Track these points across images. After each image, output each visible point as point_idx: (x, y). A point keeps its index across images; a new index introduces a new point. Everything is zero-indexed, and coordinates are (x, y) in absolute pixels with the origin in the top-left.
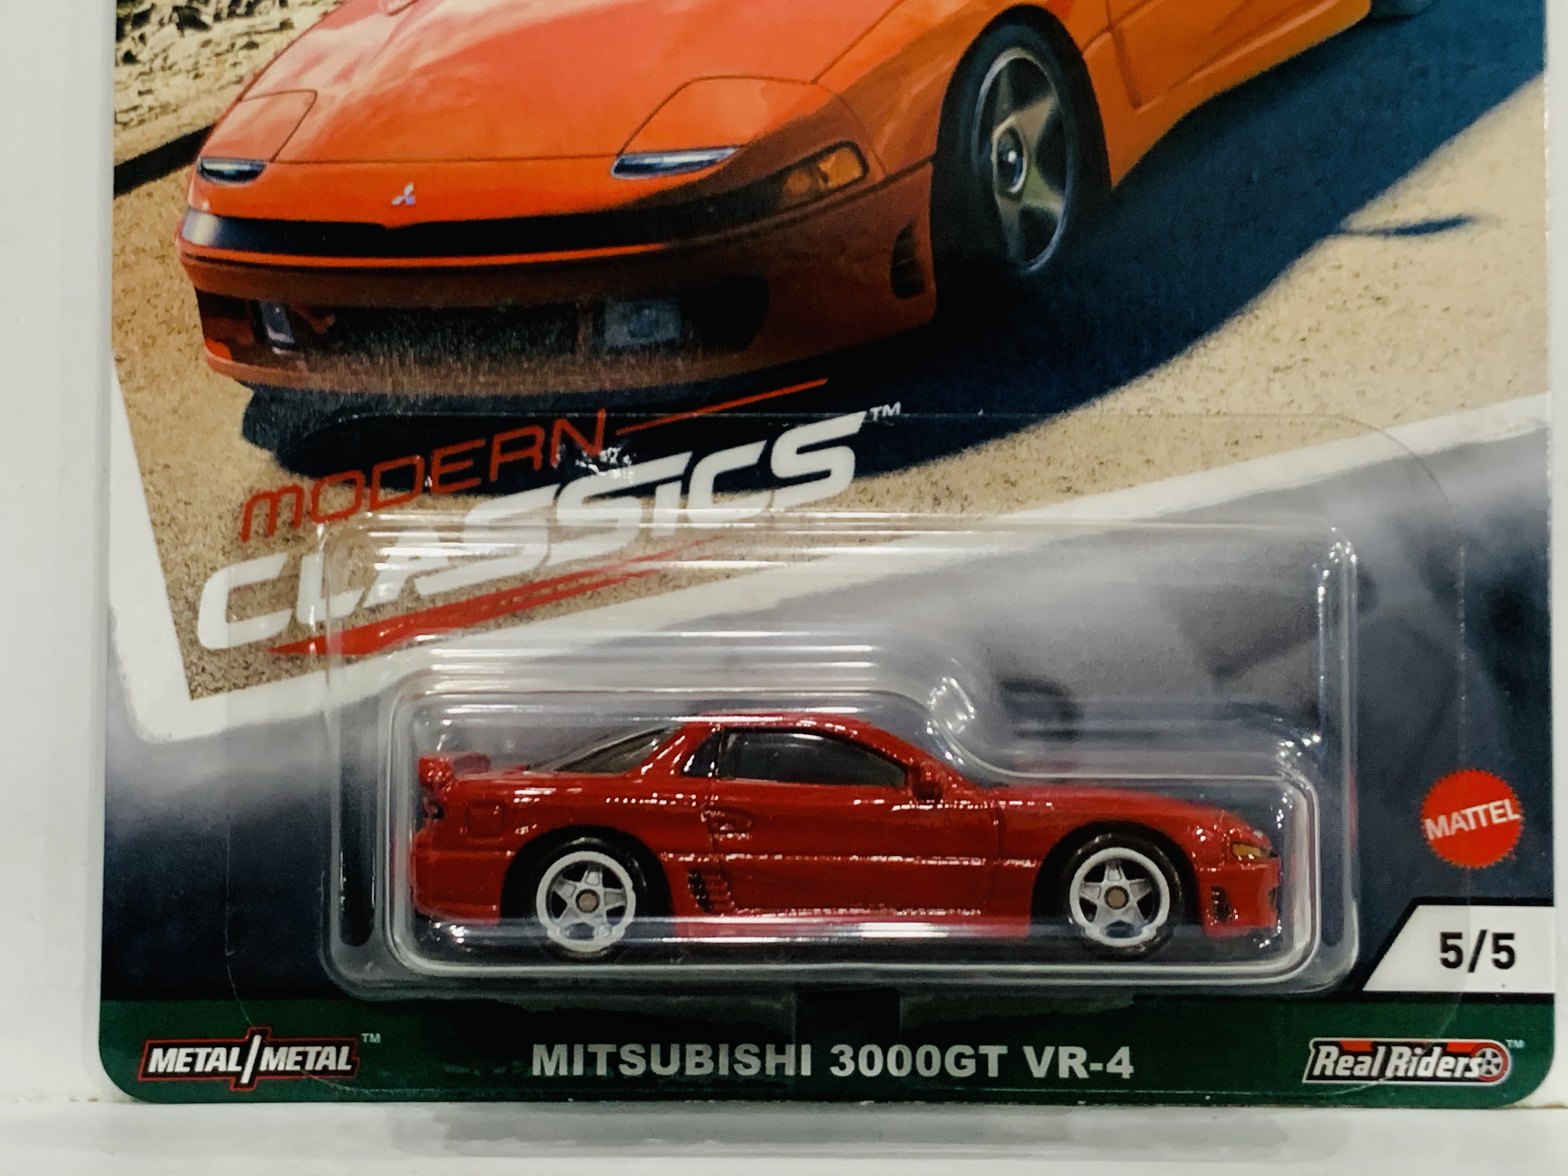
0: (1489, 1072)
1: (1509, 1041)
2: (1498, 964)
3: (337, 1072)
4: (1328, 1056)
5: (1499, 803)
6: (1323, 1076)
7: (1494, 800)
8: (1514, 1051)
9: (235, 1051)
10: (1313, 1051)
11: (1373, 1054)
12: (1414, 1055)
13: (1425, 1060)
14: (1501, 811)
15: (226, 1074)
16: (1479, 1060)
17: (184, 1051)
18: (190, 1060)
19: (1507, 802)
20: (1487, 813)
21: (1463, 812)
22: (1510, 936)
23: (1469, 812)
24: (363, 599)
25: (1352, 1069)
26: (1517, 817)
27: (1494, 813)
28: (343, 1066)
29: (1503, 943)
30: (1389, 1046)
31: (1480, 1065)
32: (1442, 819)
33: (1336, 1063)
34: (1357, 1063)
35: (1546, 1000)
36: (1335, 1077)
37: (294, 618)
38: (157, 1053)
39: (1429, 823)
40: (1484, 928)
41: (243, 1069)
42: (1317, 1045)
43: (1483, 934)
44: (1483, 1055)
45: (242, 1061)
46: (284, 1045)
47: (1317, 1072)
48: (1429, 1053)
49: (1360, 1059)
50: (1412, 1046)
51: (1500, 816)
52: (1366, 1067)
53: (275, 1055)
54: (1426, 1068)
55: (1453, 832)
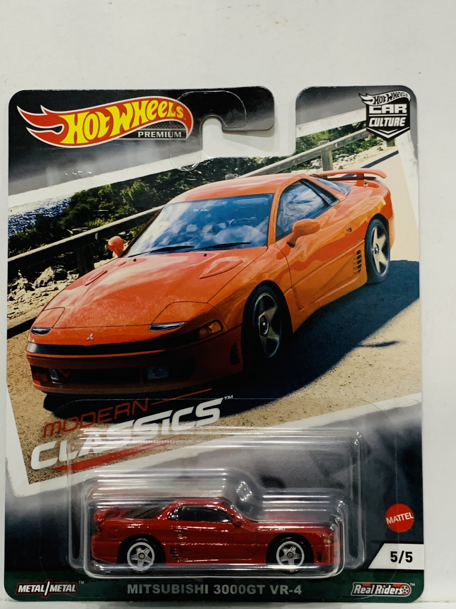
0: (405, 593)
1: (411, 584)
2: (407, 561)
3: (71, 592)
4: (358, 587)
5: (407, 513)
6: (357, 594)
7: (406, 512)
8: (412, 586)
9: (43, 586)
10: (354, 586)
11: (371, 587)
12: (383, 587)
13: (386, 589)
14: (408, 516)
15: (40, 592)
16: (402, 589)
17: (28, 586)
18: (30, 588)
19: (410, 513)
20: (404, 516)
21: (397, 516)
22: (411, 553)
23: (399, 516)
24: (78, 454)
25: (365, 592)
26: (413, 517)
27: (406, 516)
28: (73, 590)
29: (409, 555)
30: (376, 585)
31: (402, 591)
32: (391, 518)
33: (360, 590)
34: (367, 590)
35: (422, 572)
36: (360, 594)
37: (58, 460)
38: (21, 587)
39: (387, 519)
40: (403, 550)
41: (45, 591)
42: (355, 585)
43: (403, 552)
44: (403, 588)
45: (45, 589)
46: (56, 584)
47: (355, 592)
48: (387, 587)
49: (368, 588)
50: (382, 585)
51: (407, 517)
52: (369, 591)
53: (54, 587)
54: (387, 591)
55: (394, 522)
